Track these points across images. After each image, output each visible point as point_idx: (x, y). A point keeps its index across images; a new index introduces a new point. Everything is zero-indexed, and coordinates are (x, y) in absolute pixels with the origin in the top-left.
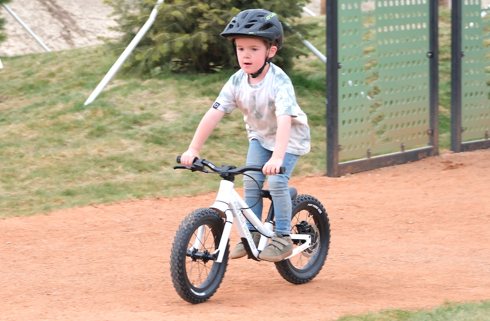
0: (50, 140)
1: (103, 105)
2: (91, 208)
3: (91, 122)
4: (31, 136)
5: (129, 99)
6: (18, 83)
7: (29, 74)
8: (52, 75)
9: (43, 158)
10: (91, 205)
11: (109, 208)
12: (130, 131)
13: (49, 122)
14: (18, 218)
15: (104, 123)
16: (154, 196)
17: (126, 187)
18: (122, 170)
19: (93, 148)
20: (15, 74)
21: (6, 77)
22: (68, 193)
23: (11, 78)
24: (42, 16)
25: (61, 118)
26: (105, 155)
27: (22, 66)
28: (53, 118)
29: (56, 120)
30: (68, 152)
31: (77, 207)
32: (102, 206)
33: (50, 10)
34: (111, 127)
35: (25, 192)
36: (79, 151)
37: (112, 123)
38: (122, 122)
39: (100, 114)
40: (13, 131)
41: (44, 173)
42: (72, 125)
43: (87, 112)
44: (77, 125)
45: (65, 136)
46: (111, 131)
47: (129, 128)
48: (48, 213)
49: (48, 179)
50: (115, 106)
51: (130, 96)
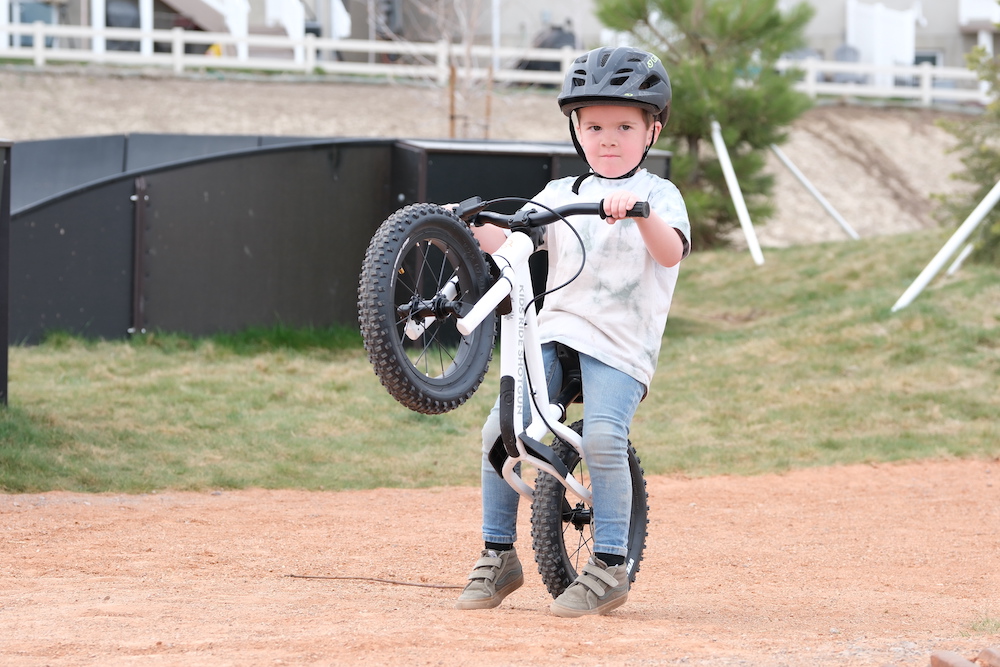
0: (816, 368)
1: (925, 310)
2: (864, 468)
3: (897, 338)
4: (784, 362)
5: (977, 302)
6: (787, 289)
7: (810, 275)
8: (853, 275)
9: (798, 393)
10: (867, 462)
11: (900, 469)
12: (969, 356)
13: (819, 338)
14: (726, 478)
15: (923, 342)
16: (988, 454)
17: (941, 440)
18: (941, 416)
19: (894, 381)
20: (784, 274)
21: (767, 279)
22: (831, 445)
23: (777, 281)
24: (880, 208)
25: (845, 333)
26: (912, 391)
27: (801, 260)
28: (828, 332)
29: (834, 335)
30: (844, 385)
31: (839, 465)
32: (887, 465)
33: (897, 196)
34: (936, 349)
35: (749, 442)
36: (865, 383)
37: (937, 342)
38: (958, 340)
39: (918, 325)
40: (753, 352)
41: (793, 414)
42: (863, 343)
43: (896, 322)
44: (873, 345)
45: (848, 363)
46: (935, 355)
47: (970, 350)
48: (783, 472)
49: (798, 423)
50: (948, 314)
51: (979, 297)
